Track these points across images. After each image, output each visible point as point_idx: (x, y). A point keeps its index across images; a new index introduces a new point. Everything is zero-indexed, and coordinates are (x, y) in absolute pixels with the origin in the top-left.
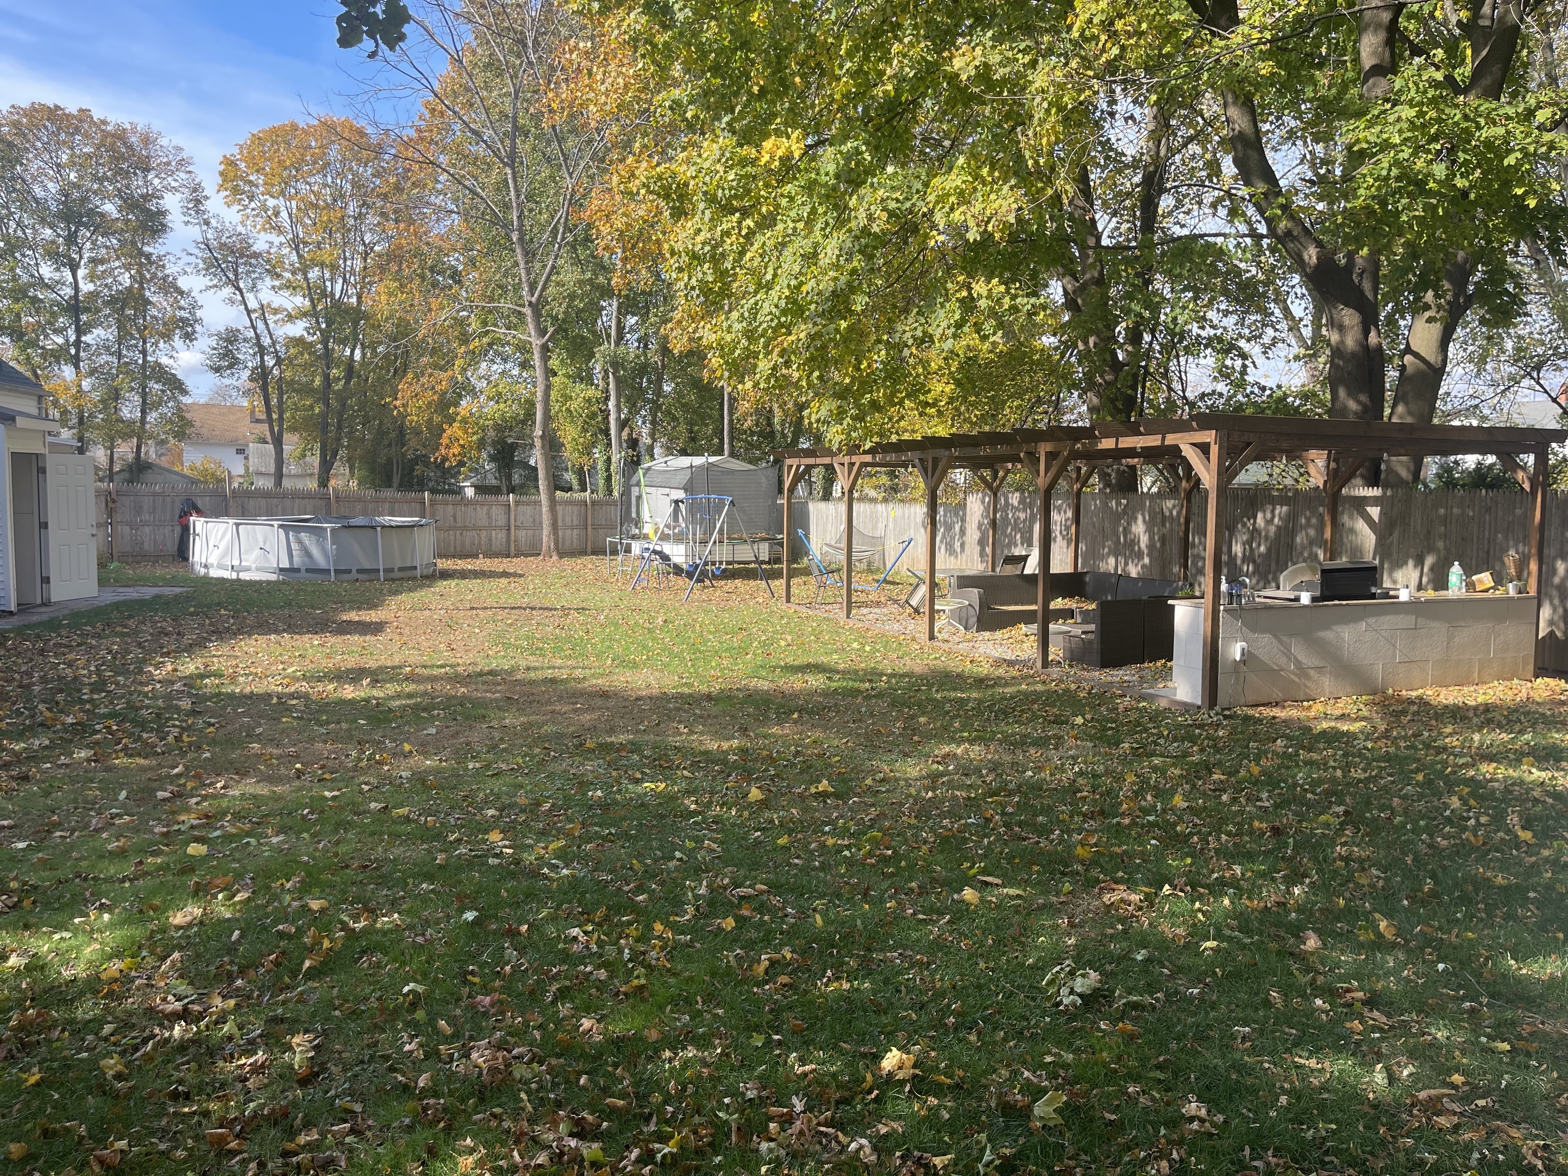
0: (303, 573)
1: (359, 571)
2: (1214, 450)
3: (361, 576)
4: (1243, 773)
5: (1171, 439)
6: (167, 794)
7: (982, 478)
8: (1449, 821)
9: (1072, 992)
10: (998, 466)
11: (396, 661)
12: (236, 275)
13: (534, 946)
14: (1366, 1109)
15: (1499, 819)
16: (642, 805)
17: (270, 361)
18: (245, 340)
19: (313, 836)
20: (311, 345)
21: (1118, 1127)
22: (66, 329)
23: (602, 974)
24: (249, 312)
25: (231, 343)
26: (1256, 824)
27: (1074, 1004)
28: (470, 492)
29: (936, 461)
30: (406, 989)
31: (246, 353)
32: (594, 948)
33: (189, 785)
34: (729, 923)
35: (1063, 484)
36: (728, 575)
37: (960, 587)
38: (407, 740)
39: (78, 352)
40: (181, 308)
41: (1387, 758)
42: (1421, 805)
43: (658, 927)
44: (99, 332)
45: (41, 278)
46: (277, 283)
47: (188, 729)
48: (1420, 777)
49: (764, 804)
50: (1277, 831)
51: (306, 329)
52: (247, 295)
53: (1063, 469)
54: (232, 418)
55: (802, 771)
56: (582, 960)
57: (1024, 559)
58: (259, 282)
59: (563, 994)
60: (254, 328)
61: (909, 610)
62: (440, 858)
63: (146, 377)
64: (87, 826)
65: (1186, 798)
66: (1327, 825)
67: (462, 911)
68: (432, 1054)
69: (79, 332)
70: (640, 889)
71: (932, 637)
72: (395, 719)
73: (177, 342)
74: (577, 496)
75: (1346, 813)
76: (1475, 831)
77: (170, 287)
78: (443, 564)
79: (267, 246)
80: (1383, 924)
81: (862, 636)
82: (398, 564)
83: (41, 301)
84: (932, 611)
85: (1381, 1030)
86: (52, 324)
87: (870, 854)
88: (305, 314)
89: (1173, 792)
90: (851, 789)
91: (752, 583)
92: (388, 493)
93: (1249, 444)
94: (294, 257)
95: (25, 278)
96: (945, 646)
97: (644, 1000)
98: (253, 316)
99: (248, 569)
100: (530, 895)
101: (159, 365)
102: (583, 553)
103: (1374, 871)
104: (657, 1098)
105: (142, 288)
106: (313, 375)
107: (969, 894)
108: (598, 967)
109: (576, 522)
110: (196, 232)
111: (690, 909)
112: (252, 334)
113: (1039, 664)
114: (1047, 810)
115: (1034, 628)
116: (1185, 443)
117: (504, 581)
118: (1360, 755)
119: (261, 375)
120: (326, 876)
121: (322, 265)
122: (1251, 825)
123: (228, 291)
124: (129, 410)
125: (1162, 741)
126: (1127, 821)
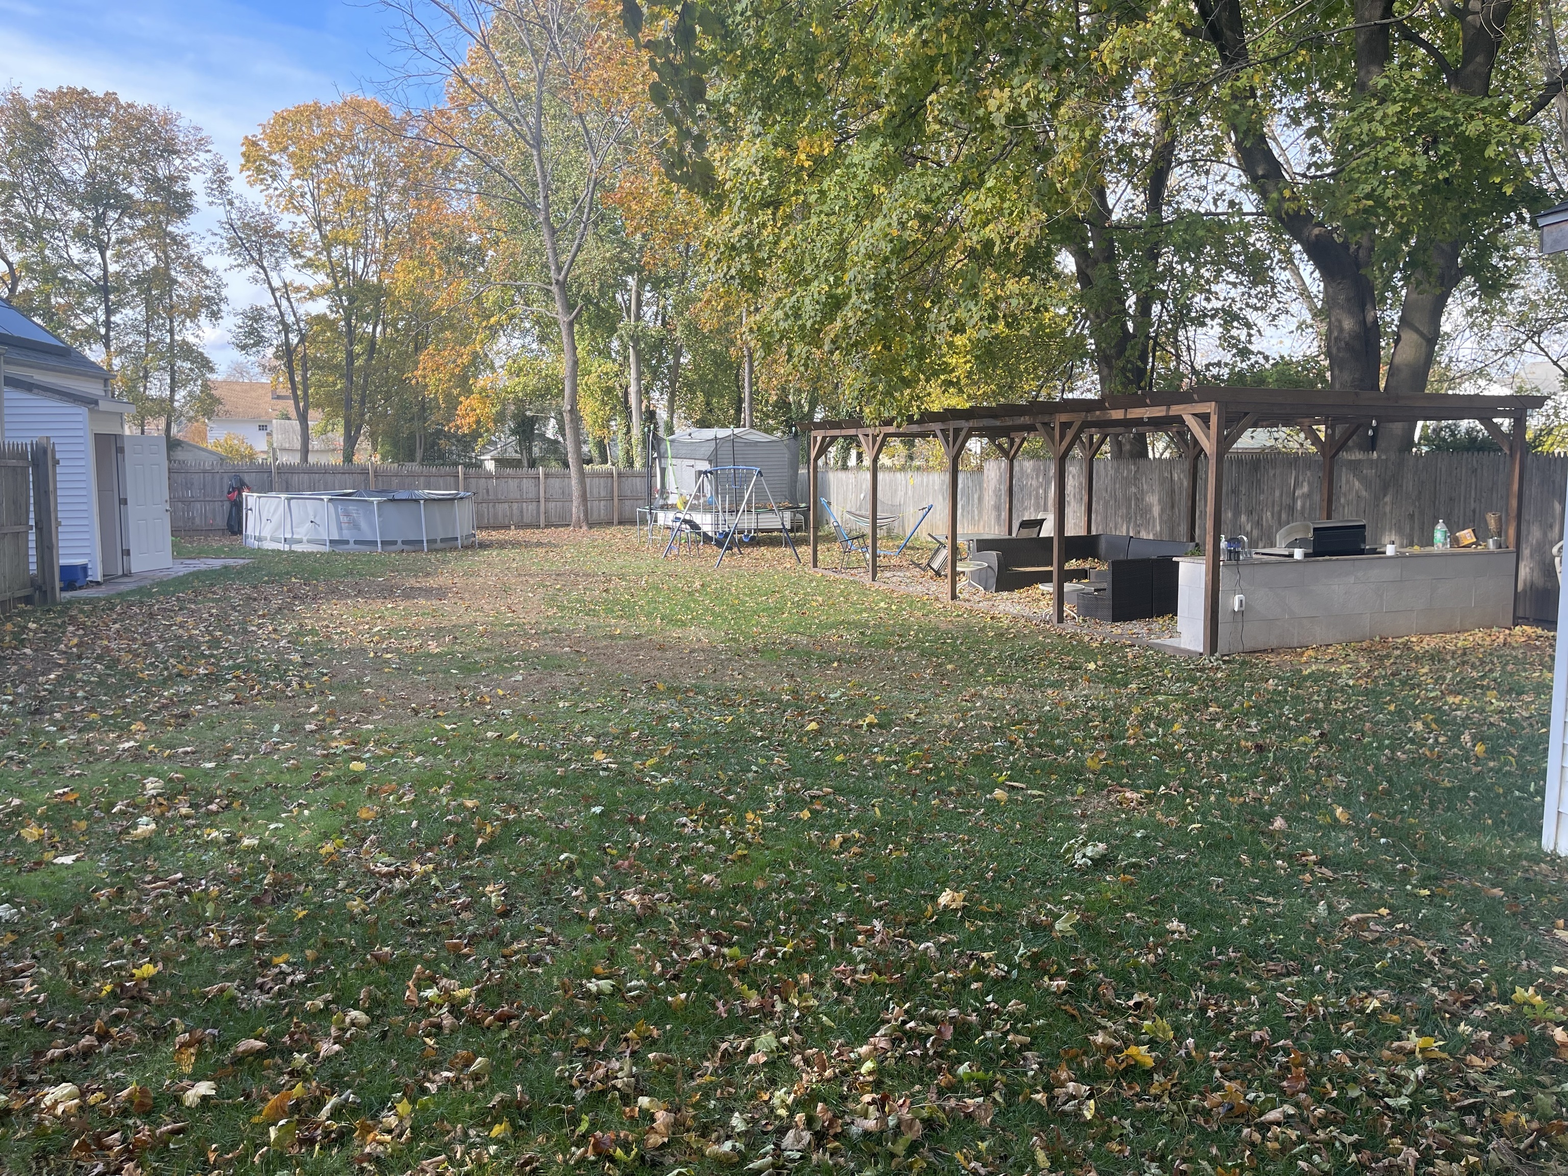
0: (352, 545)
1: (404, 542)
2: (1214, 420)
3: (406, 547)
4: (1236, 706)
5: (1175, 410)
6: (313, 727)
7: (1000, 447)
8: (1412, 741)
9: (1084, 856)
10: (1012, 435)
11: (467, 619)
12: (261, 253)
13: (652, 830)
14: (1308, 927)
15: (1455, 739)
16: (716, 732)
17: (294, 339)
18: (269, 318)
19: (447, 756)
20: (334, 322)
21: (1118, 937)
22: (95, 309)
23: (711, 848)
24: (273, 291)
25: (256, 321)
26: (1243, 743)
27: (1085, 864)
28: (490, 466)
29: (957, 431)
30: (562, 857)
31: (270, 331)
32: (702, 831)
33: (328, 720)
34: (806, 814)
35: (1077, 451)
36: (755, 542)
37: (979, 550)
38: (499, 686)
39: (108, 331)
40: (206, 287)
41: (1367, 693)
42: (1388, 730)
43: (750, 816)
44: (127, 311)
45: (71, 259)
46: (300, 262)
47: (307, 677)
48: (1392, 708)
49: (819, 732)
50: (1260, 748)
51: (330, 307)
52: (270, 274)
53: (1077, 437)
54: (254, 394)
55: (848, 708)
56: (693, 839)
57: (1040, 522)
58: (282, 262)
59: (684, 860)
60: (279, 307)
61: (931, 573)
62: (560, 771)
63: (174, 356)
64: (256, 751)
65: (1185, 726)
66: (1305, 744)
67: (588, 807)
68: (592, 899)
69: (109, 312)
70: (728, 792)
71: (954, 597)
72: (482, 668)
73: (203, 319)
74: (597, 467)
75: (1322, 735)
76: (1432, 749)
77: (193, 266)
78: (482, 535)
79: (290, 226)
80: (1339, 811)
81: (888, 597)
82: (441, 535)
83: (70, 282)
84: (955, 574)
85: (1328, 881)
86: (79, 304)
87: (914, 767)
88: (327, 292)
89: (1174, 720)
90: (892, 721)
91: (777, 550)
92: (415, 467)
93: (1246, 414)
94: (316, 236)
95: (55, 261)
96: (967, 605)
97: (747, 864)
98: (278, 294)
99: (300, 542)
100: (640, 797)
101: (187, 343)
102: (610, 523)
103: (1339, 777)
104: (770, 923)
105: (167, 268)
106: (335, 351)
107: (998, 793)
108: (707, 843)
109: (603, 494)
110: (220, 212)
111: (772, 805)
112: (277, 312)
113: (1055, 619)
114: (1064, 735)
115: (1048, 588)
116: (1187, 413)
117: (541, 551)
118: (1342, 690)
119: (287, 352)
120: (470, 784)
121: (345, 244)
122: (1238, 744)
123: (252, 269)
124: (157, 387)
125: (1166, 682)
126: (1132, 742)
